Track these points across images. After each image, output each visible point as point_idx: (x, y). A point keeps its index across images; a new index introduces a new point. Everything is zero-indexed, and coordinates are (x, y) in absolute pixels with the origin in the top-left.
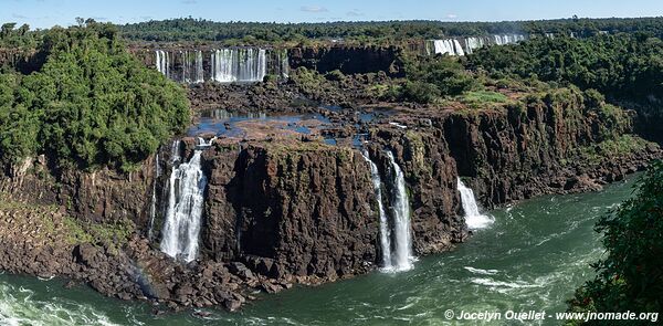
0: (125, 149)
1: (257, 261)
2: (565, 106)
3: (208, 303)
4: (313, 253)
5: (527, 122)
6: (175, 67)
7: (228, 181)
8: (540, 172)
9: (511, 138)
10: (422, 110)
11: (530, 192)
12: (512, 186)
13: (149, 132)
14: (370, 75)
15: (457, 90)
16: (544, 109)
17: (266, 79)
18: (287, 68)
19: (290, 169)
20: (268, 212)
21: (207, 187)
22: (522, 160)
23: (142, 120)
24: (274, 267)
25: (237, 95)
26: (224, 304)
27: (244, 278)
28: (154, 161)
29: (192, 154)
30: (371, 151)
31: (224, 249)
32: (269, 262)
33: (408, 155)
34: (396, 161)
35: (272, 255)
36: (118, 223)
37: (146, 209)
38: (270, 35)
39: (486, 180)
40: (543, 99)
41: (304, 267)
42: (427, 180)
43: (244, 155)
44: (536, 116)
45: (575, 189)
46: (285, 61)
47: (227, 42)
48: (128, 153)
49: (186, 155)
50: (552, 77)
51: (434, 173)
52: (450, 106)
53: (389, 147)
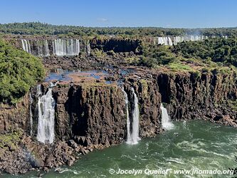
0: (11, 92)
1: (79, 138)
2: (224, 77)
3: (61, 164)
4: (101, 133)
5: (200, 82)
6: (34, 48)
7: (65, 101)
8: (202, 108)
9: (190, 88)
10: (148, 70)
11: (195, 116)
12: (186, 111)
13: (24, 82)
14: (127, 53)
15: (166, 62)
16: (211, 76)
17: (80, 54)
18: (89, 49)
19: (91, 95)
20: (83, 114)
21: (56, 105)
22: (194, 100)
23: (18, 76)
24: (86, 140)
25: (67, 61)
26: (67, 163)
27: (74, 148)
28: (29, 96)
29: (48, 90)
30: (125, 87)
31: (65, 134)
32: (83, 138)
33: (140, 90)
34: (135, 92)
35: (85, 135)
36: (14, 131)
37: (27, 121)
38: (81, 32)
39: (174, 106)
40: (212, 71)
41: (97, 140)
42: (147, 102)
43: (72, 89)
44: (206, 79)
45: (220, 121)
46: (89, 45)
47: (60, 35)
48: (13, 94)
49: (44, 91)
50: (221, 60)
51: (151, 99)
52: (162, 69)
53: (132, 86)
